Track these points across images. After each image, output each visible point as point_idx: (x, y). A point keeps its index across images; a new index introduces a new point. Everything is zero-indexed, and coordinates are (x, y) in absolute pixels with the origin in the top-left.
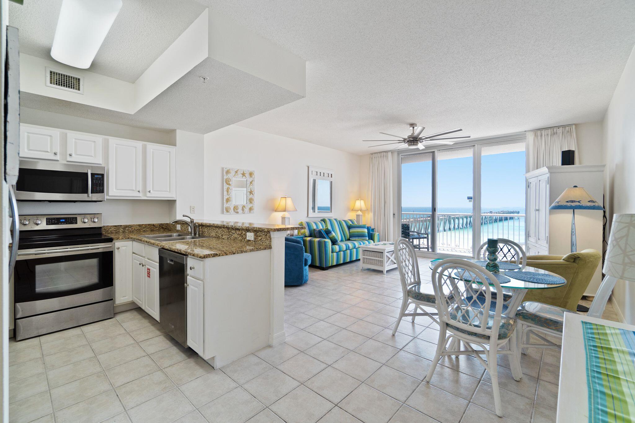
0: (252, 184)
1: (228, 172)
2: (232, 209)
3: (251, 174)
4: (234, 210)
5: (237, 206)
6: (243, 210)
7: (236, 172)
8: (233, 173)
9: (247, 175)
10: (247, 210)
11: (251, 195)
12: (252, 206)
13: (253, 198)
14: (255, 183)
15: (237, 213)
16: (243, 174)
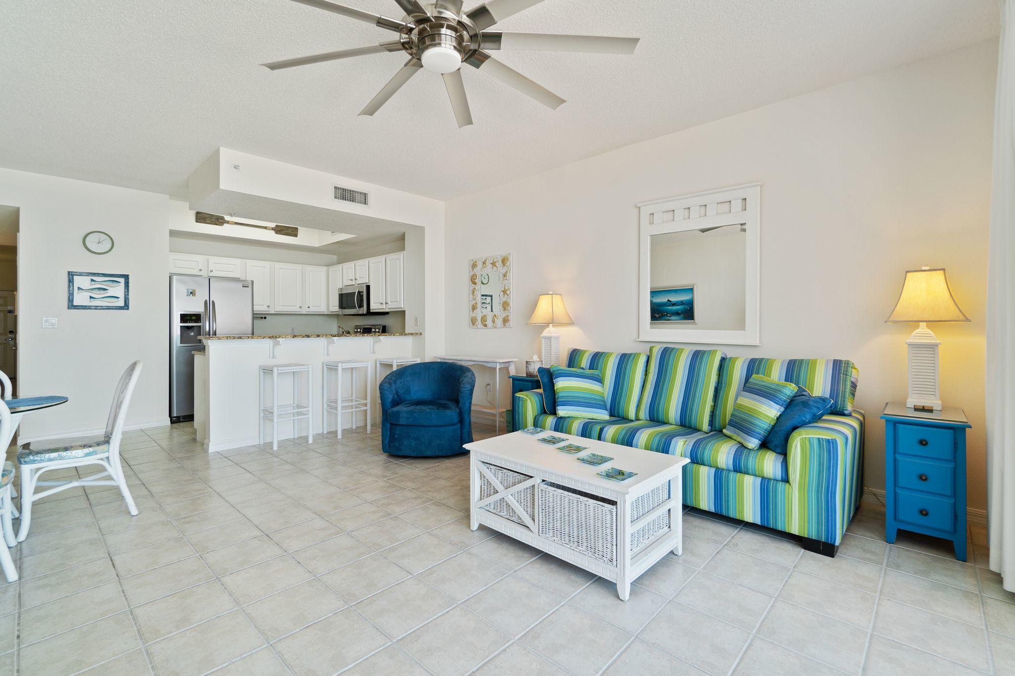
0: (505, 278)
1: (474, 266)
2: (479, 319)
3: (504, 261)
4: (481, 321)
5: (485, 316)
6: (494, 322)
7: (484, 263)
8: (480, 265)
9: (499, 264)
10: (499, 322)
11: (506, 296)
12: (508, 316)
13: (508, 300)
14: (510, 275)
15: (486, 326)
16: (493, 264)
